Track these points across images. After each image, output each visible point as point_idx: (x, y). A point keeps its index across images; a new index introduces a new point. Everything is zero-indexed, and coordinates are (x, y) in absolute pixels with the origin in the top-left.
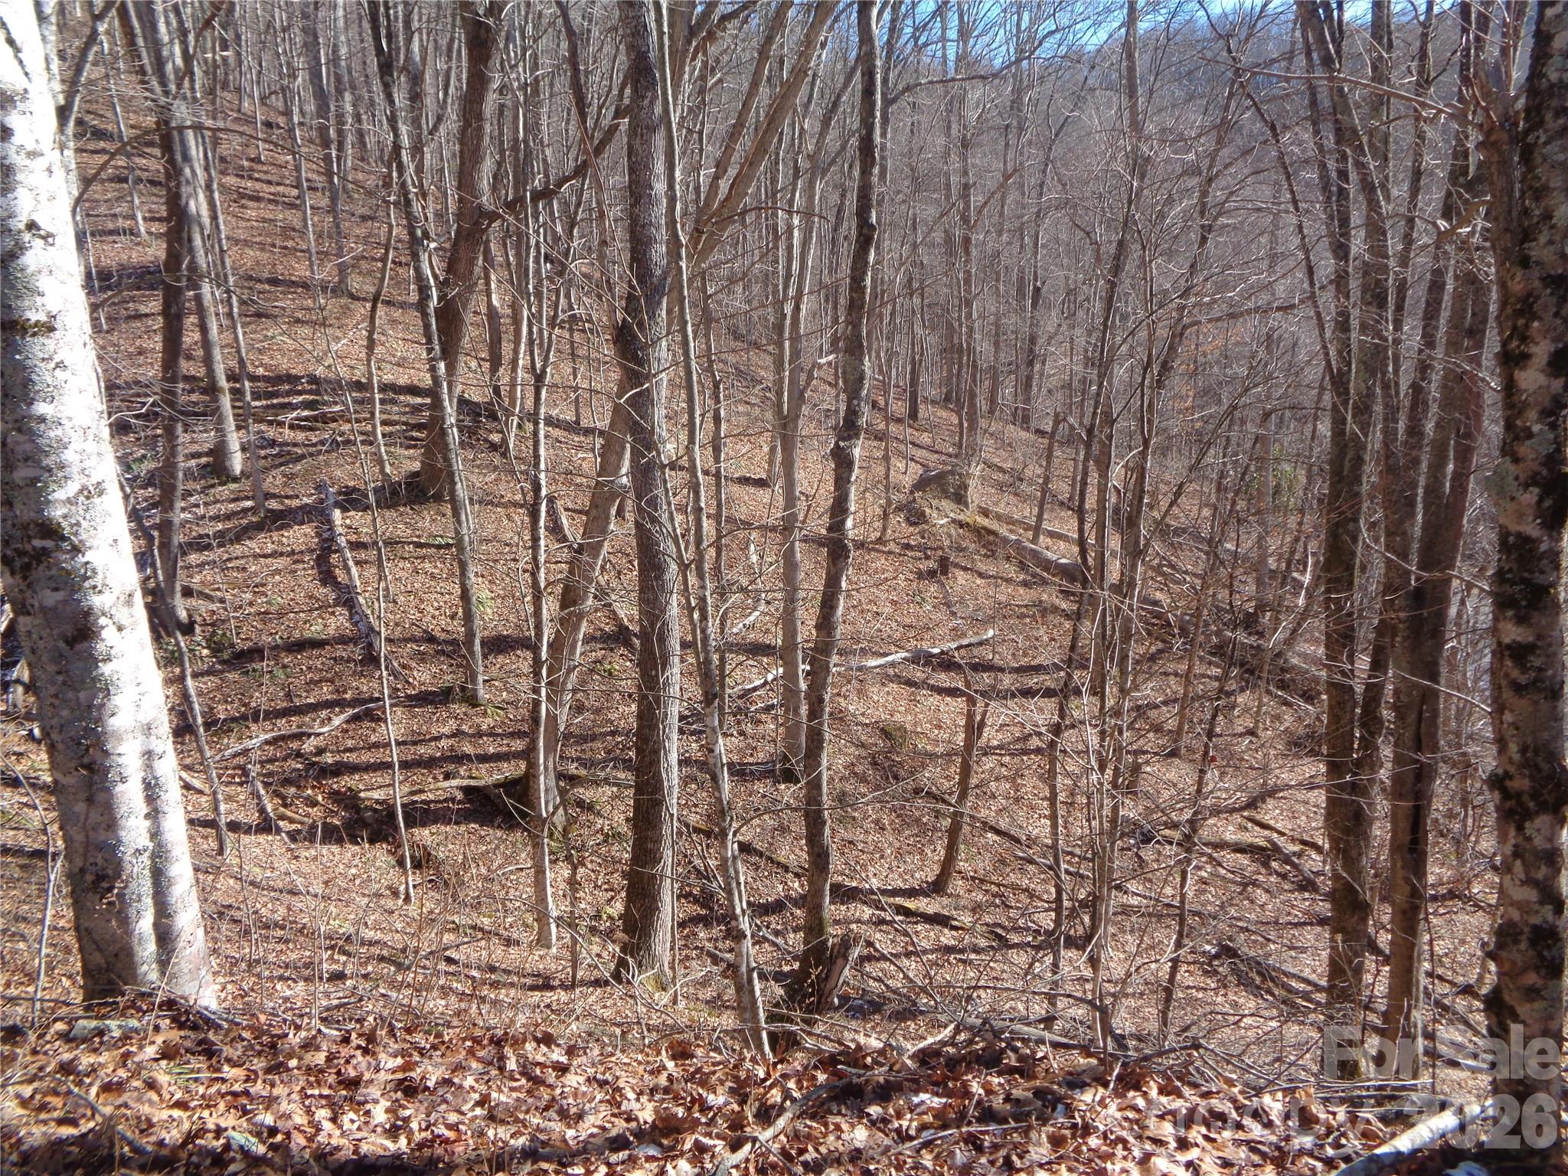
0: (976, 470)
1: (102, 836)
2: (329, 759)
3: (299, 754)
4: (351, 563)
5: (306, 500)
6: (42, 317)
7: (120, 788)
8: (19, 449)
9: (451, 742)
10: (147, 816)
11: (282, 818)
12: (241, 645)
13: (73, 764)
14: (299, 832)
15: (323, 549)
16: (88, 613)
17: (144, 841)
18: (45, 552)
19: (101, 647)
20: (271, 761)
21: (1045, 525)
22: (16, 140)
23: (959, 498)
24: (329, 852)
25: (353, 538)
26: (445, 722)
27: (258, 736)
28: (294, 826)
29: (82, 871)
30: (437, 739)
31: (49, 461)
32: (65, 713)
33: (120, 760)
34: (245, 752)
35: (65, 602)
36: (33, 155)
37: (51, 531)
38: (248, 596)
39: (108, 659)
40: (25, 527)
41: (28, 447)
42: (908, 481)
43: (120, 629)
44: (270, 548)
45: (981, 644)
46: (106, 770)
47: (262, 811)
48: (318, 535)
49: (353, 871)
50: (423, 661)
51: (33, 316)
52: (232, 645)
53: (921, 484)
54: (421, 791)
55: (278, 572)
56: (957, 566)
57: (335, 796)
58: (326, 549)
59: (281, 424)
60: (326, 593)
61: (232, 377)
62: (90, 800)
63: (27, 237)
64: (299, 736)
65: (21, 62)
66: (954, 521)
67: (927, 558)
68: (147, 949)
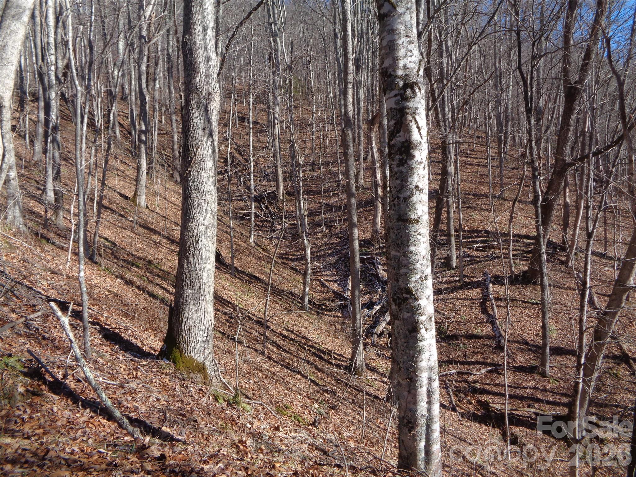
1: (411, 406)
2: (478, 386)
3: (466, 381)
4: (494, 306)
5: (479, 279)
6: (416, 217)
7: (419, 390)
8: (403, 262)
9: (532, 391)
10: (427, 403)
11: (458, 406)
13: (406, 377)
15: (484, 299)
16: (417, 322)
17: (425, 412)
18: (406, 299)
19: (419, 335)
22: (416, 159)
24: (475, 425)
25: (496, 296)
26: (530, 381)
28: (462, 411)
29: (403, 417)
30: (526, 388)
31: (411, 267)
32: (405, 357)
33: (421, 379)
35: (410, 317)
36: (420, 163)
37: (409, 292)
38: (454, 314)
39: (421, 341)
40: (402, 289)
41: (406, 262)
43: (426, 330)
46: (416, 382)
48: (482, 293)
50: (522, 352)
51: (413, 217)
52: (446, 332)
54: (517, 410)
55: (465, 306)
57: (479, 402)
58: (485, 299)
61: (456, 230)
62: (409, 392)
63: (415, 191)
64: (467, 374)
65: (420, 133)
68: (422, 455)
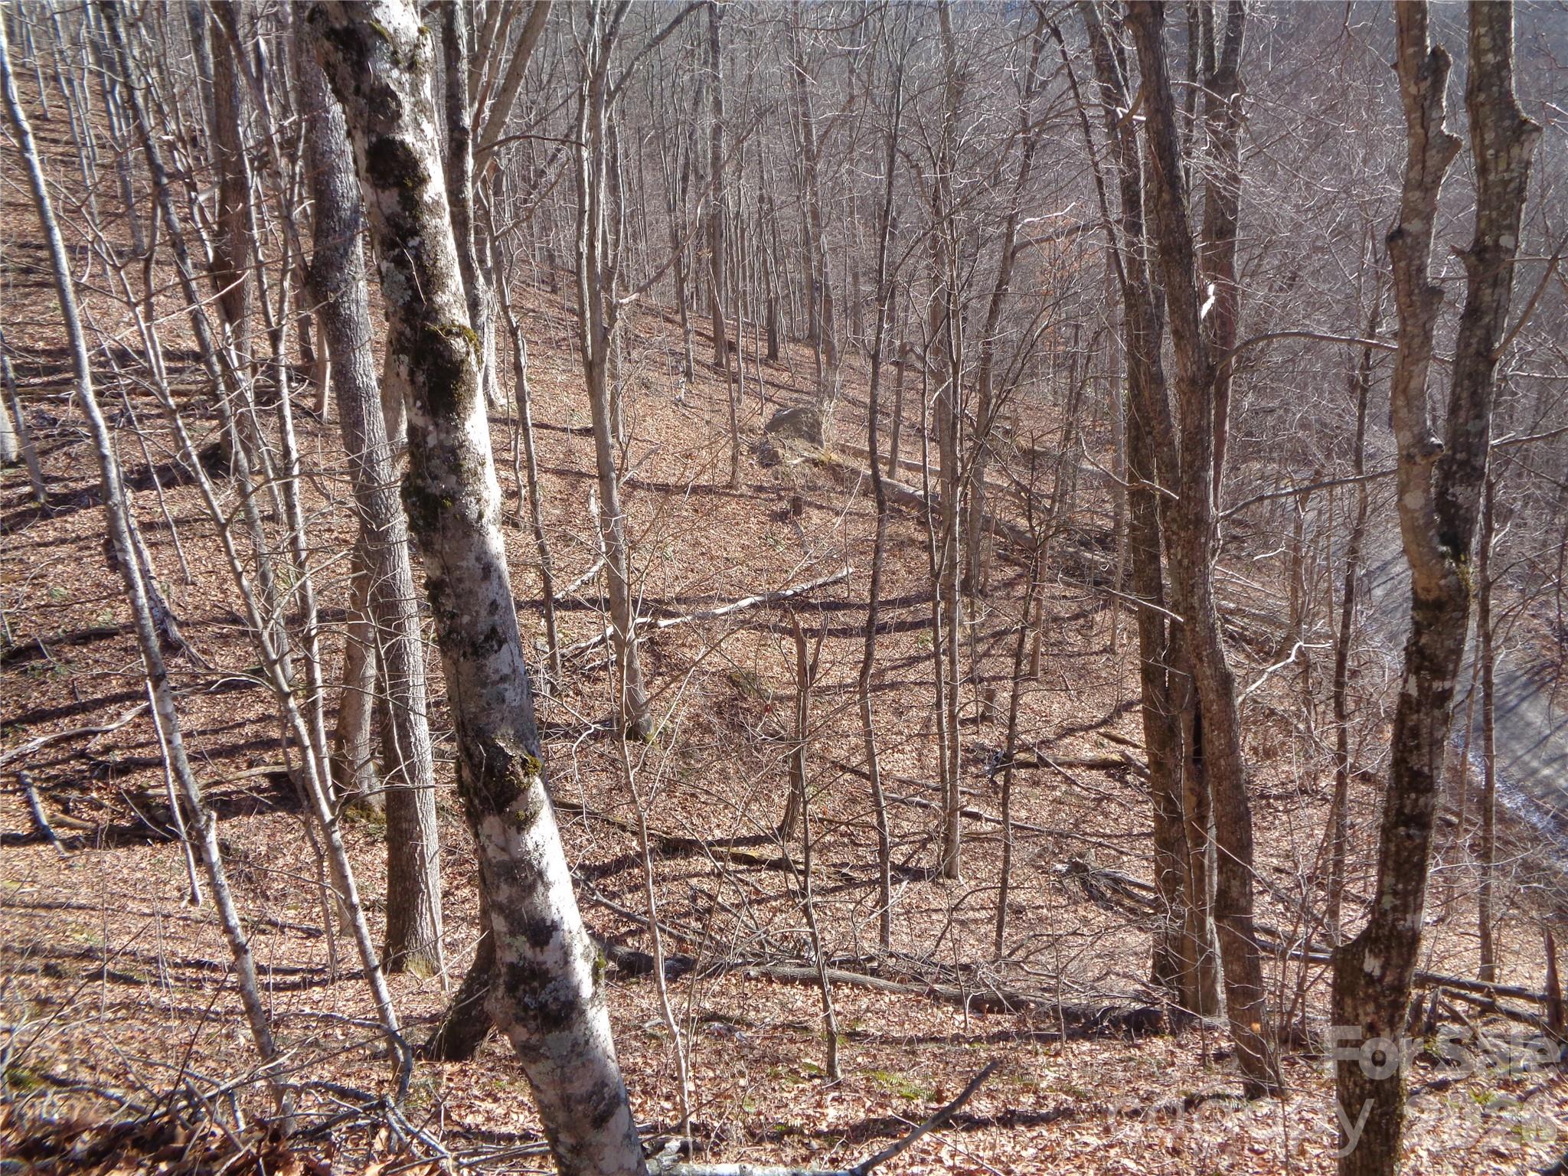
0: (829, 406)
12: (17, 642)
14: (76, 838)
20: (52, 764)
21: (902, 457)
23: (813, 436)
27: (37, 738)
34: (22, 757)
42: (761, 422)
44: (52, 535)
45: (835, 583)
47: (35, 819)
49: (139, 875)
53: (774, 425)
56: (810, 504)
59: (64, 401)
60: (114, 579)
66: (807, 460)
67: (780, 498)
